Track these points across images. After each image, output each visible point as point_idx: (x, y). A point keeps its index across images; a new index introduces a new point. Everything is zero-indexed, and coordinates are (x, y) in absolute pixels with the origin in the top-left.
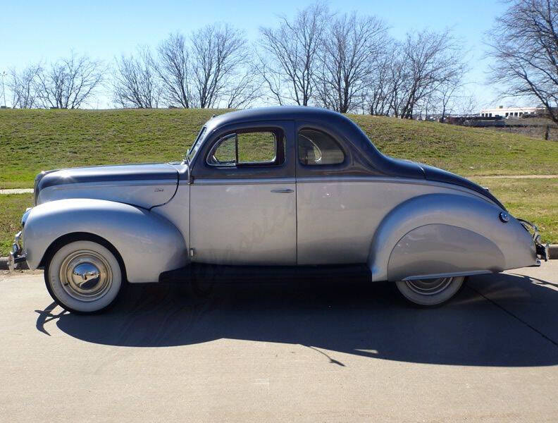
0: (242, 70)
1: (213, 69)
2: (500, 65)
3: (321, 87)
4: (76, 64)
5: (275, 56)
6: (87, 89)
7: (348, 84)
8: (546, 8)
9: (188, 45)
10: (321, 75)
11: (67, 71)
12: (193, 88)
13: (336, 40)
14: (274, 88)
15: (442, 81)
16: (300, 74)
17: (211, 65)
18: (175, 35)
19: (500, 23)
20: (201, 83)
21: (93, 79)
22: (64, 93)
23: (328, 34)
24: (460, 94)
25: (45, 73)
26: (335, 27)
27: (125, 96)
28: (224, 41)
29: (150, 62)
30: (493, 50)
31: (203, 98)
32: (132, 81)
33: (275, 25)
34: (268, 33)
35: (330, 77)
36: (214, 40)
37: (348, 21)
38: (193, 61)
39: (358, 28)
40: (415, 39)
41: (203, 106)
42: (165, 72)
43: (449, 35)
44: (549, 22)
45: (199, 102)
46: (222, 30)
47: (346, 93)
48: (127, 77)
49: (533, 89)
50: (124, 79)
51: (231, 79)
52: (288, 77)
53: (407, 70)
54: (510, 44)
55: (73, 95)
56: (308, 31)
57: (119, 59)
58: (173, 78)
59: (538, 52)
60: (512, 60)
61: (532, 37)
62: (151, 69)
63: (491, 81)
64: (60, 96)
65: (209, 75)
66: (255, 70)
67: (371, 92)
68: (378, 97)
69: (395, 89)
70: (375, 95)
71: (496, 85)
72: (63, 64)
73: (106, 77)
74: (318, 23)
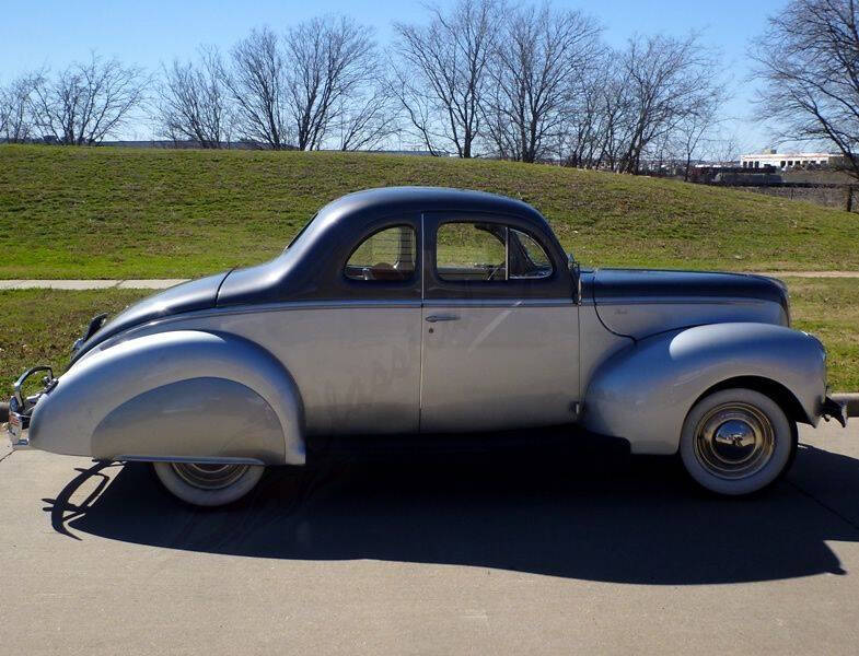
0: (367, 90)
1: (322, 87)
2: (775, 90)
3: (493, 119)
4: (99, 73)
5: (421, 70)
6: (116, 112)
7: (536, 115)
8: (846, 5)
9: (282, 48)
10: (494, 102)
11: (84, 83)
12: (288, 116)
13: (517, 47)
14: (419, 119)
15: (684, 114)
16: (460, 98)
17: (317, 80)
18: (260, 31)
19: (776, 27)
20: (300, 108)
21: (125, 98)
22: (78, 118)
23: (505, 36)
24: (713, 136)
25: (47, 85)
26: (517, 27)
27: (177, 126)
28: (340, 42)
29: (220, 73)
30: (764, 67)
31: (303, 133)
32: (190, 101)
33: (422, 21)
34: (409, 33)
35: (508, 104)
36: (324, 42)
37: (536, 17)
38: (288, 72)
39: (553, 29)
40: (643, 48)
41: (303, 145)
42: (242, 89)
43: (696, 43)
44: (852, 27)
45: (297, 138)
46: (337, 28)
47: (533, 130)
48: (181, 96)
49: (827, 130)
50: (176, 99)
51: (349, 103)
52: (440, 102)
53: (630, 96)
54: (791, 59)
55: (93, 123)
56: (474, 32)
57: (170, 66)
58: (255, 99)
59: (835, 71)
60: (793, 84)
61: (825, 49)
62: (220, 85)
63: (761, 116)
64: (71, 123)
65: (314, 97)
66: (387, 90)
67: (574, 130)
68: (585, 138)
69: (611, 126)
70: (580, 135)
71: (768, 122)
72: (76, 72)
73: (146, 94)
74: (490, 20)
